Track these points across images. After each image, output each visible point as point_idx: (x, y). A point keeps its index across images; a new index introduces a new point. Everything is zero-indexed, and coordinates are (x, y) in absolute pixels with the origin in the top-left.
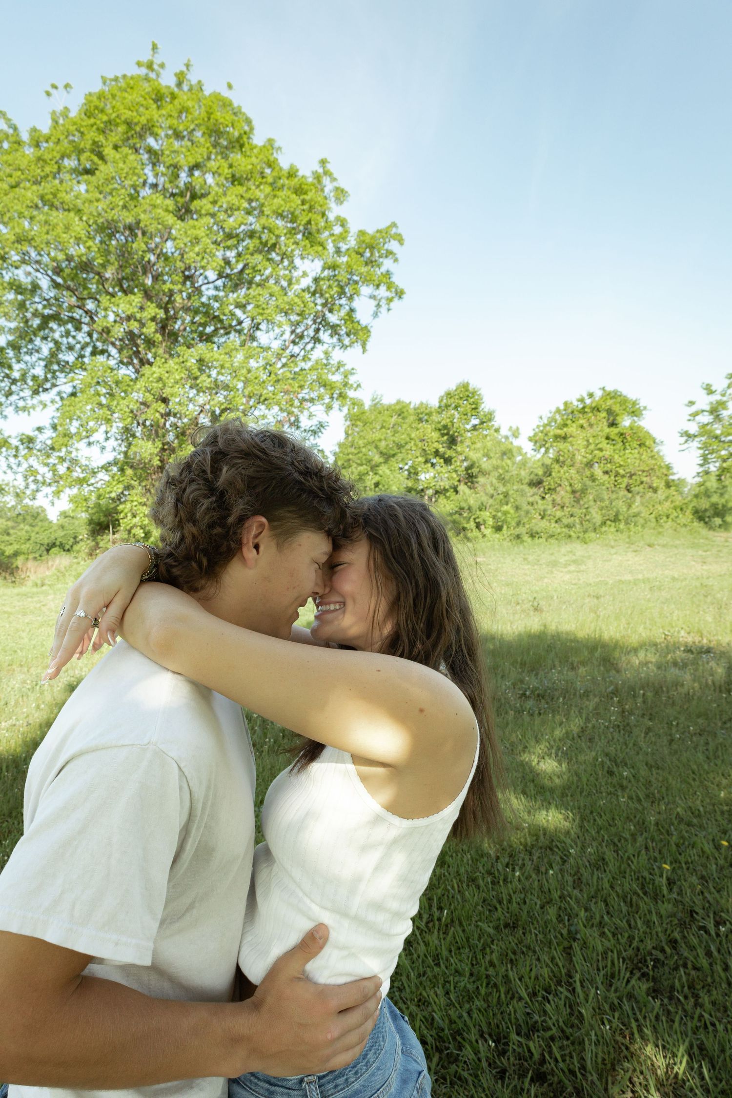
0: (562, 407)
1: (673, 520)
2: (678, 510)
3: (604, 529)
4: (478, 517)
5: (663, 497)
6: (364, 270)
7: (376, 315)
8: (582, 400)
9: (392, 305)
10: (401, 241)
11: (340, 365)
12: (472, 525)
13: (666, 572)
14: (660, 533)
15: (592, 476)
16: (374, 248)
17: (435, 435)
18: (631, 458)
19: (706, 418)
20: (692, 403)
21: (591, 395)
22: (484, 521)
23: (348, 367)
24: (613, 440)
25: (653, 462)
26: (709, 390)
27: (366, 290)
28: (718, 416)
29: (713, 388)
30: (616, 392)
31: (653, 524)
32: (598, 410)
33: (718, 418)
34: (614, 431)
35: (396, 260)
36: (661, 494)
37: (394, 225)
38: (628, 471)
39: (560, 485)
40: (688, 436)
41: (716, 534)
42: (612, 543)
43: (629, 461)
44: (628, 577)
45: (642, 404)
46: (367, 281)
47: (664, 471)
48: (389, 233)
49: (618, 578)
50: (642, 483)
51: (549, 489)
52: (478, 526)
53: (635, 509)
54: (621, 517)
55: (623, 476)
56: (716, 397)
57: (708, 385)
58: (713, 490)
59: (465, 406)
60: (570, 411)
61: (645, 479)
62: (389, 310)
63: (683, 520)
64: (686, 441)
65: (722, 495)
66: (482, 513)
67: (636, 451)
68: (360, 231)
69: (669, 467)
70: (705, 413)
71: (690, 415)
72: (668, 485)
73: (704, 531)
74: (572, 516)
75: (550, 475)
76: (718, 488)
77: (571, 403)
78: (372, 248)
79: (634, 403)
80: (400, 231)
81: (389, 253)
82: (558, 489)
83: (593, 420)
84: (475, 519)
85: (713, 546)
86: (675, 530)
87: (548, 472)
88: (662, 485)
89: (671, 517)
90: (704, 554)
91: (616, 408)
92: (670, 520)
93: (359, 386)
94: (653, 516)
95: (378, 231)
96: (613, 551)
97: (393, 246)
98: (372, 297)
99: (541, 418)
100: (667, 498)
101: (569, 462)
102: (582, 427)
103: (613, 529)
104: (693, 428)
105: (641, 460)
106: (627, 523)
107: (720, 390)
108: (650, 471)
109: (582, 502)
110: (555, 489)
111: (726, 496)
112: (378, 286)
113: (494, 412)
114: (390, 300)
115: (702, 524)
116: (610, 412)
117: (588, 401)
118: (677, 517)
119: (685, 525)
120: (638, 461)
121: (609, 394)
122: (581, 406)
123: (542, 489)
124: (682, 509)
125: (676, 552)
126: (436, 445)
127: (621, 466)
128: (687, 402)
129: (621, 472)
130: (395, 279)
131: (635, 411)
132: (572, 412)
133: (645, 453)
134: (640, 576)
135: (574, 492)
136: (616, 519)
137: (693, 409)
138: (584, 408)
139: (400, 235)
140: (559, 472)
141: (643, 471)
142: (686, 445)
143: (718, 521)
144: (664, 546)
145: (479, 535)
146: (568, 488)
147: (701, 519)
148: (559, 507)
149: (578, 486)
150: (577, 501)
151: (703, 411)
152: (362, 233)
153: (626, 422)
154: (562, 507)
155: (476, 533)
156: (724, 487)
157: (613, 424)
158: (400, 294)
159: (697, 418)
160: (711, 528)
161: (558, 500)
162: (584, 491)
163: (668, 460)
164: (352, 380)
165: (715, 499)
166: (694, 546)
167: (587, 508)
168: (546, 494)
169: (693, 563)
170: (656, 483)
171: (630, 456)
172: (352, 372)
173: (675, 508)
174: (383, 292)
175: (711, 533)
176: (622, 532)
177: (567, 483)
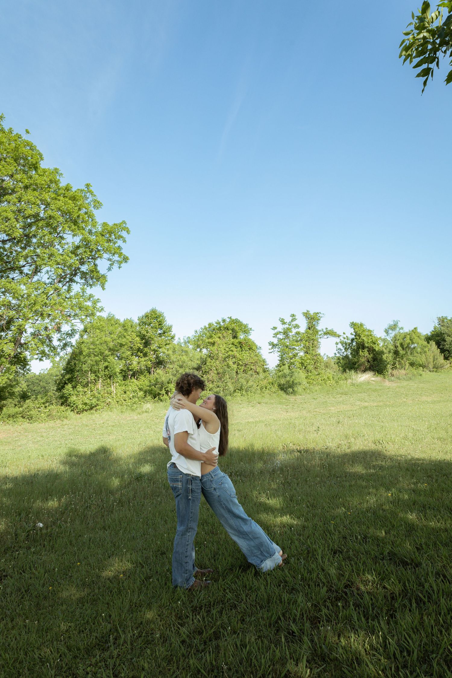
0: (207, 326)
1: (269, 390)
2: (271, 384)
3: (235, 394)
4: (167, 388)
5: (263, 377)
6: (106, 245)
7: (109, 269)
8: (218, 323)
9: (122, 265)
10: (128, 232)
11: (91, 296)
12: (163, 392)
13: (270, 417)
14: (263, 396)
15: (228, 365)
16: (112, 233)
17: (138, 339)
18: (246, 356)
19: (281, 336)
20: (275, 328)
21: (224, 321)
22: (171, 389)
23: (96, 298)
24: (236, 346)
25: (257, 358)
26: (283, 322)
27: (106, 256)
28: (287, 335)
29: (285, 321)
30: (236, 320)
31: (259, 391)
32: (228, 329)
33: (287, 336)
34: (236, 341)
35: (124, 241)
36: (262, 375)
37: (124, 222)
38: (244, 362)
39: (211, 370)
40: (273, 345)
41: (290, 397)
42: (240, 402)
43: (244, 357)
44: (251, 420)
45: (250, 326)
46: (107, 250)
47: (262, 363)
48: (123, 226)
49: (247, 421)
50: (251, 369)
51: (205, 372)
52: (167, 393)
53: (251, 383)
54: (243, 388)
55: (242, 366)
56: (286, 326)
57: (282, 319)
58: (287, 374)
59: (155, 323)
60: (212, 328)
61: (253, 367)
62: (119, 267)
63: (273, 389)
64: (272, 348)
65: (291, 376)
66: (169, 385)
67: (248, 352)
68: (104, 223)
69: (264, 361)
70: (281, 334)
71: (274, 334)
72: (264, 371)
73: (284, 395)
74: (218, 387)
75: (205, 364)
76: (289, 373)
77: (213, 325)
78: (110, 233)
79: (246, 326)
80: (127, 226)
81: (120, 237)
82: (210, 372)
83: (225, 334)
84: (165, 388)
85: (290, 403)
86: (270, 395)
87: (204, 362)
88: (261, 371)
89: (268, 388)
90: (286, 407)
91: (237, 329)
92: (267, 389)
93: (102, 309)
94: (258, 387)
95: (114, 224)
96: (241, 406)
97: (124, 234)
98: (109, 260)
99: (196, 332)
100: (265, 378)
101: (215, 357)
102: (219, 338)
103: (239, 394)
104: (275, 341)
105: (250, 357)
106: (246, 391)
107: (288, 322)
108: (255, 364)
109: (223, 379)
110: (208, 372)
111: (293, 377)
112: (114, 254)
113: (171, 326)
114: (120, 263)
115: (283, 392)
116: (233, 330)
117: (222, 324)
118: (271, 388)
119: (275, 392)
120: (249, 357)
121: (233, 321)
122: (218, 326)
123: (201, 372)
124: (272, 384)
125: (273, 406)
126: (139, 345)
127: (240, 360)
128: (272, 328)
129: (241, 363)
130: (124, 251)
131: (246, 330)
132: (214, 330)
133: (252, 353)
134: (257, 419)
135: (218, 374)
136: (241, 389)
137: (276, 331)
138: (220, 327)
139: (127, 228)
140: (210, 362)
141: (252, 363)
142: (272, 350)
143: (291, 390)
144: (266, 403)
145: (167, 397)
146: (215, 372)
147: (282, 389)
148: (211, 382)
149: (221, 371)
150: (220, 379)
151: (280, 332)
152: (105, 224)
153: (241, 336)
154: (213, 382)
155: (165, 396)
156: (292, 372)
157: (235, 337)
158: (126, 259)
159: (278, 336)
160: (287, 394)
161: (210, 378)
162: (224, 373)
163: (264, 357)
164: (99, 305)
165: (288, 378)
166: (280, 403)
167: (226, 383)
168: (203, 374)
169: (282, 412)
170: (259, 370)
171: (245, 354)
172: (98, 301)
173: (269, 383)
174: (116, 258)
175: (287, 396)
176: (244, 396)
177: (214, 368)
